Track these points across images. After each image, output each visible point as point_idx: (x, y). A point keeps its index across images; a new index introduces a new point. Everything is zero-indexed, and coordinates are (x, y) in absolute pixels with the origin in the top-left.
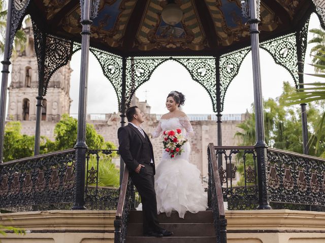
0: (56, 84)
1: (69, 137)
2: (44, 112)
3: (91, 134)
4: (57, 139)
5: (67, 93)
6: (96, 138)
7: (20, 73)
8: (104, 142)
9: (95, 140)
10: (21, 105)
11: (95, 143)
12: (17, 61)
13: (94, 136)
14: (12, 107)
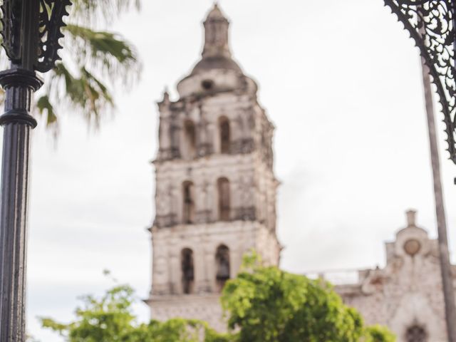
0: (247, 212)
1: (264, 318)
2: (225, 273)
3: (325, 305)
4: (232, 326)
5: (273, 231)
6: (341, 317)
7: (170, 194)
8: (364, 328)
9: (339, 323)
10: (177, 262)
11: (338, 330)
12: (165, 171)
13: (336, 311)
14: (159, 268)
